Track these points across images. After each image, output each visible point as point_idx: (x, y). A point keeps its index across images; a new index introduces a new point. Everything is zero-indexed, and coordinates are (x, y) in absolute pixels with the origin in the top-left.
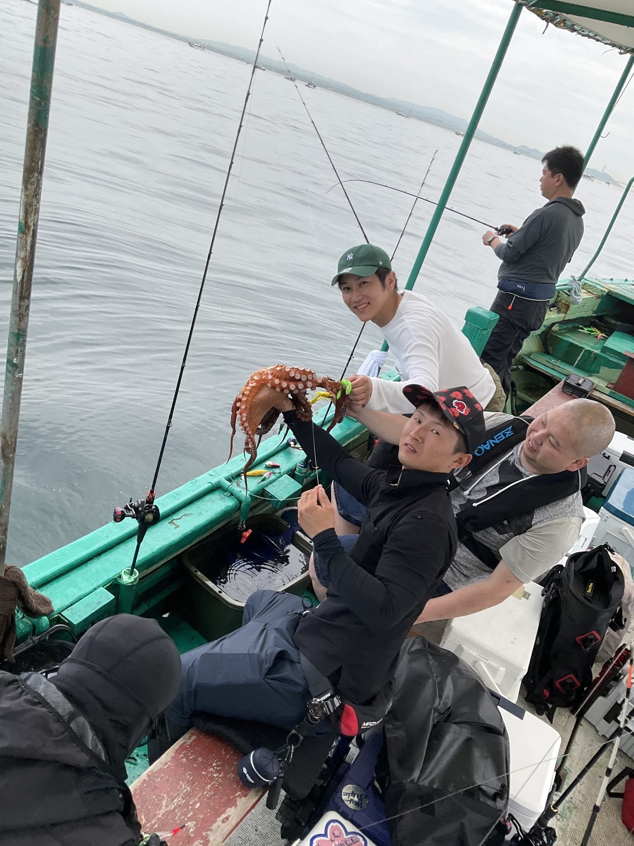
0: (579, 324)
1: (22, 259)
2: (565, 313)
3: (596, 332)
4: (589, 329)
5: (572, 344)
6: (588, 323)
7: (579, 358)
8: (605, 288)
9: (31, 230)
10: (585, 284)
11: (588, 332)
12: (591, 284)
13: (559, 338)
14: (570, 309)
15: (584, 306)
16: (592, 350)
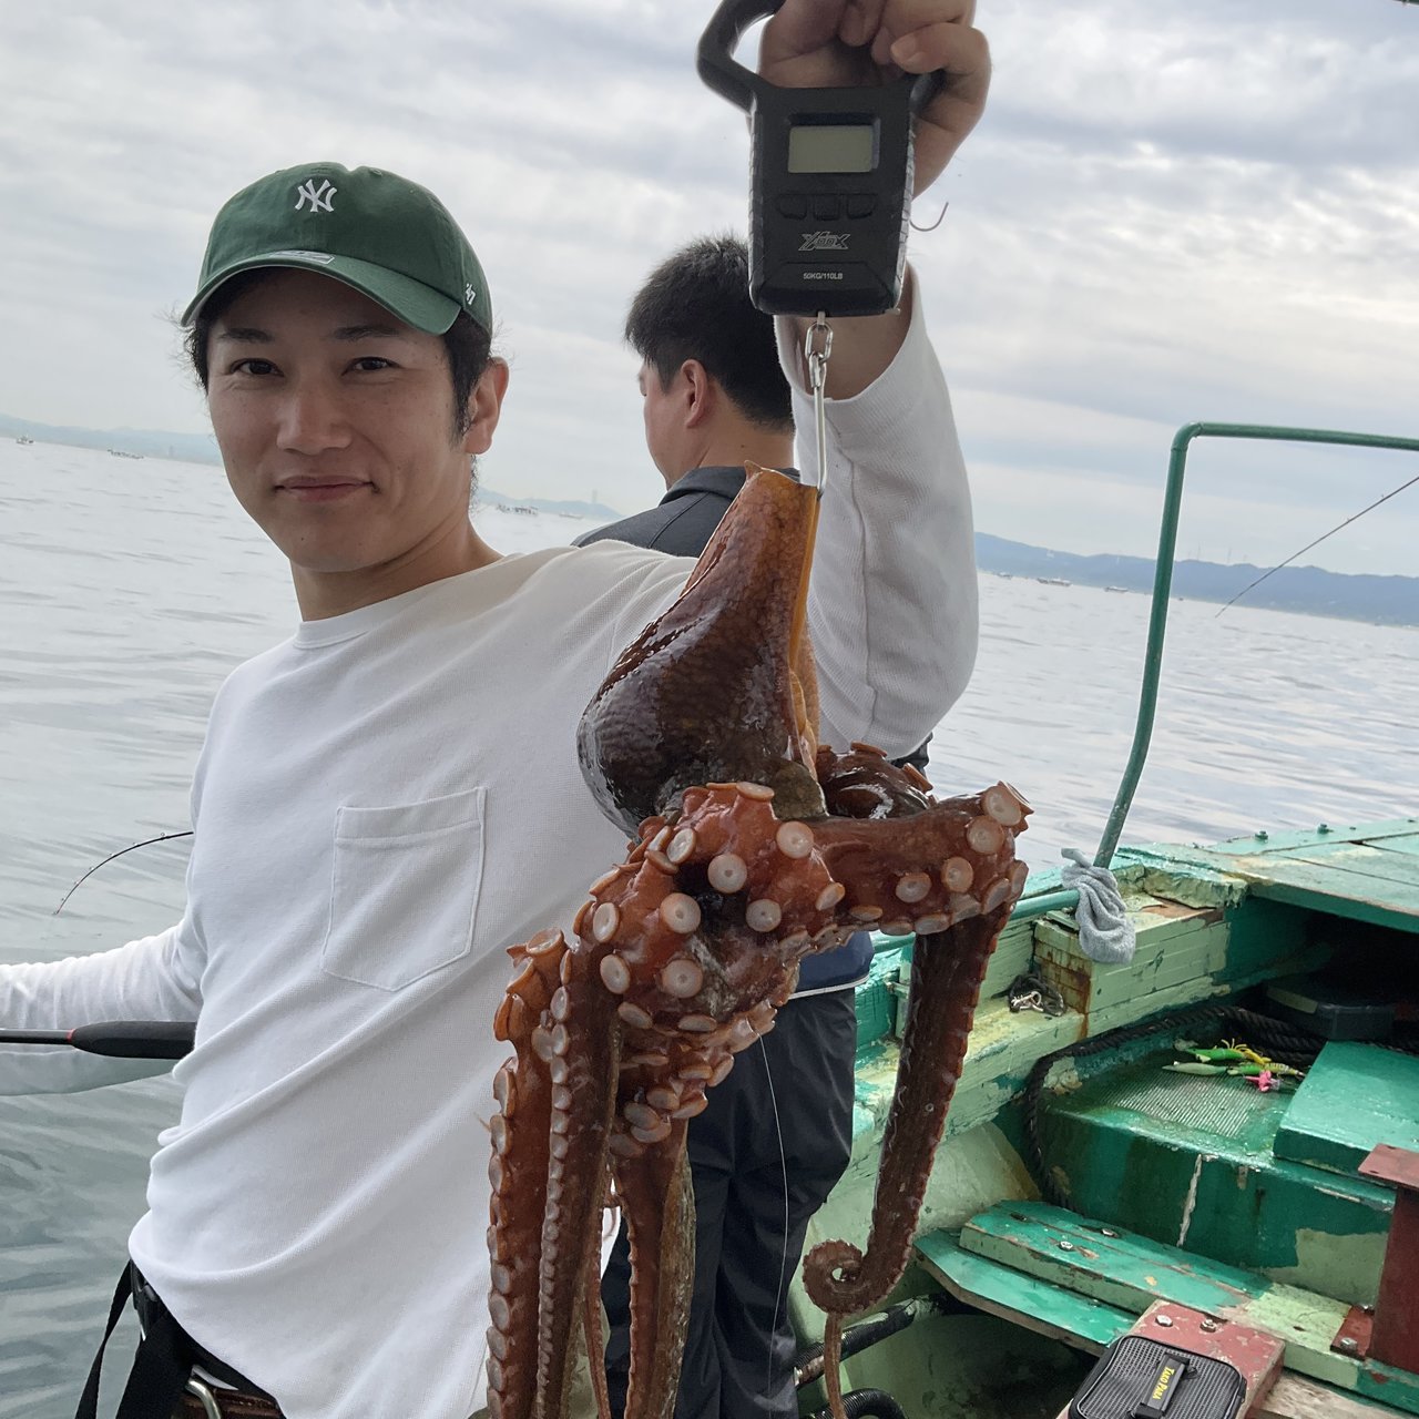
0: (1172, 1037)
2: (1082, 1009)
3: (1253, 1061)
4: (1218, 1052)
5: (1140, 1145)
7: (1191, 1204)
8: (1228, 874)
10: (1147, 872)
11: (1212, 1069)
12: (1168, 867)
13: (1079, 1121)
14: (1094, 990)
15: (1159, 962)
16: (1233, 1156)
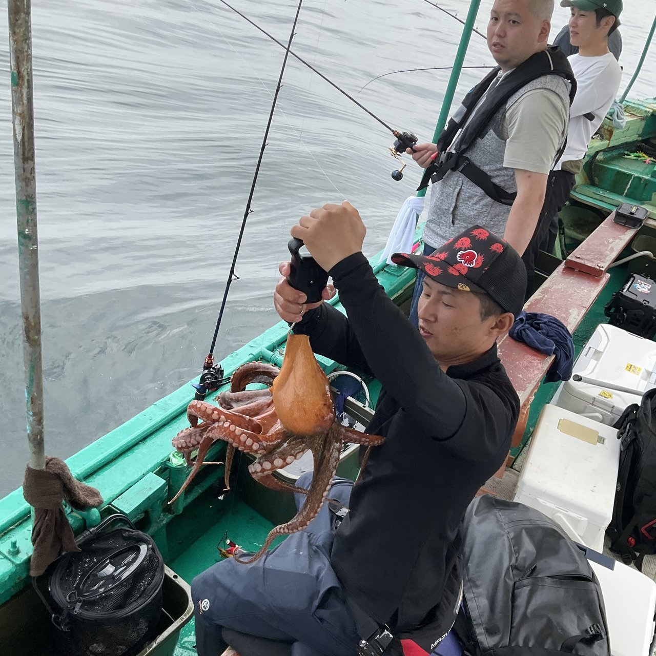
0: (625, 150)
1: (20, 114)
2: (609, 140)
3: (644, 157)
4: (636, 154)
5: (619, 172)
6: (634, 149)
7: (629, 186)
8: (648, 108)
9: (26, 80)
10: (627, 106)
11: (635, 158)
12: (633, 105)
13: (605, 167)
14: (613, 135)
15: (628, 129)
16: (641, 176)
